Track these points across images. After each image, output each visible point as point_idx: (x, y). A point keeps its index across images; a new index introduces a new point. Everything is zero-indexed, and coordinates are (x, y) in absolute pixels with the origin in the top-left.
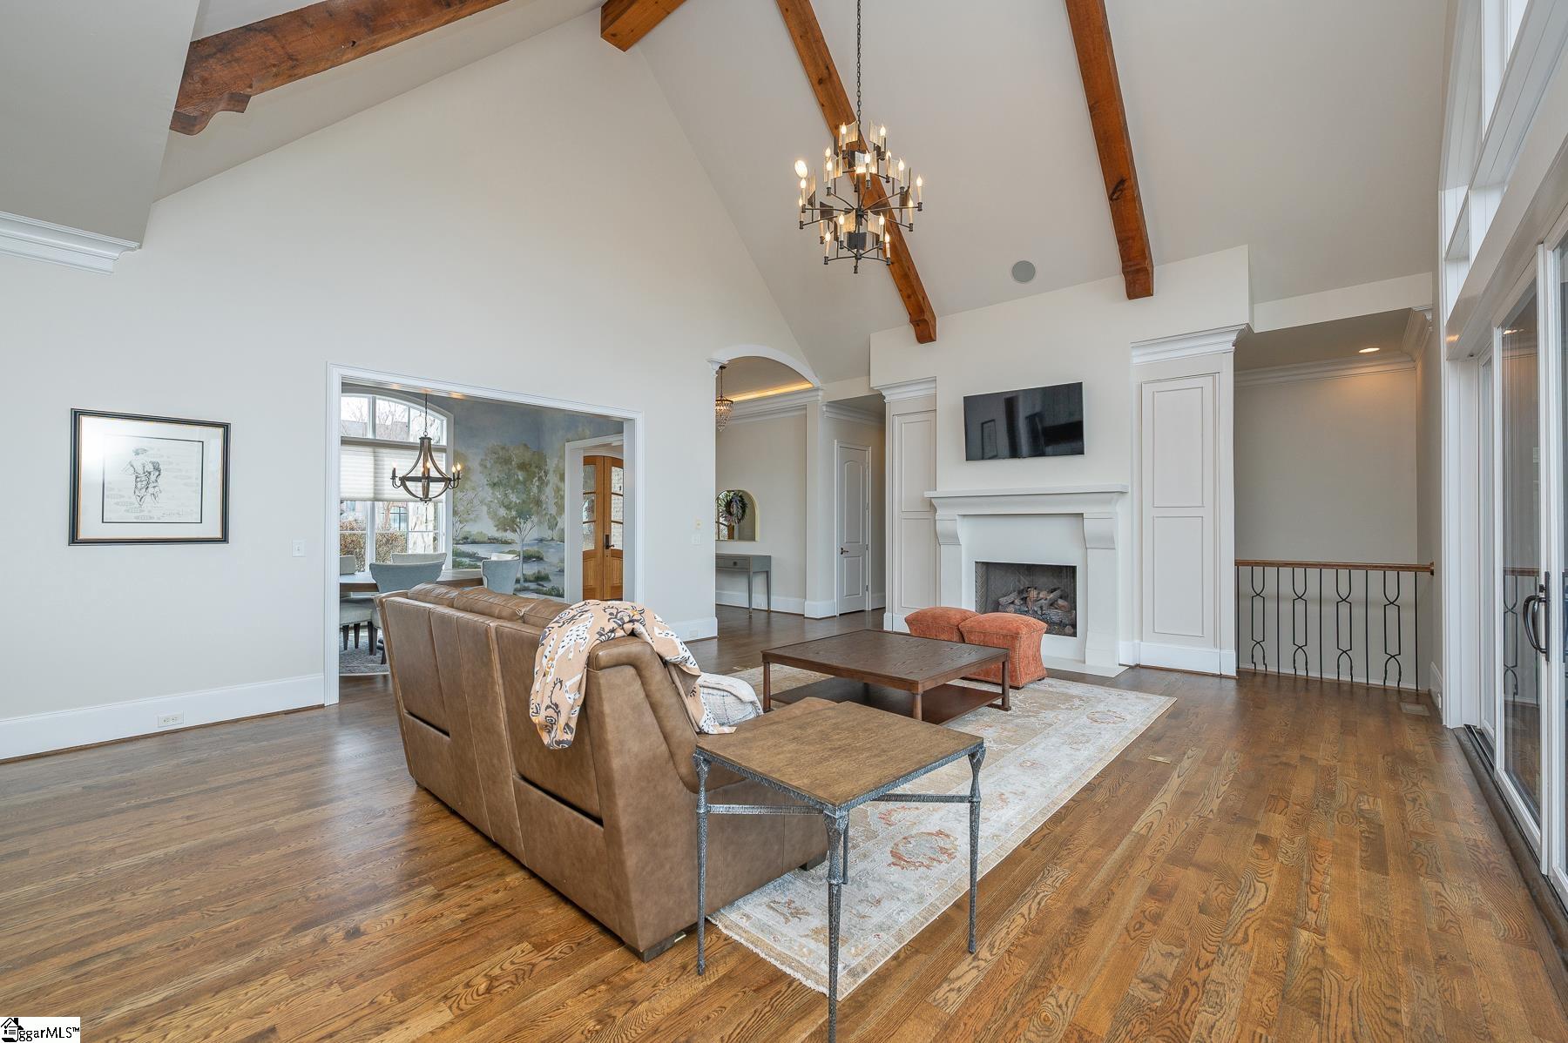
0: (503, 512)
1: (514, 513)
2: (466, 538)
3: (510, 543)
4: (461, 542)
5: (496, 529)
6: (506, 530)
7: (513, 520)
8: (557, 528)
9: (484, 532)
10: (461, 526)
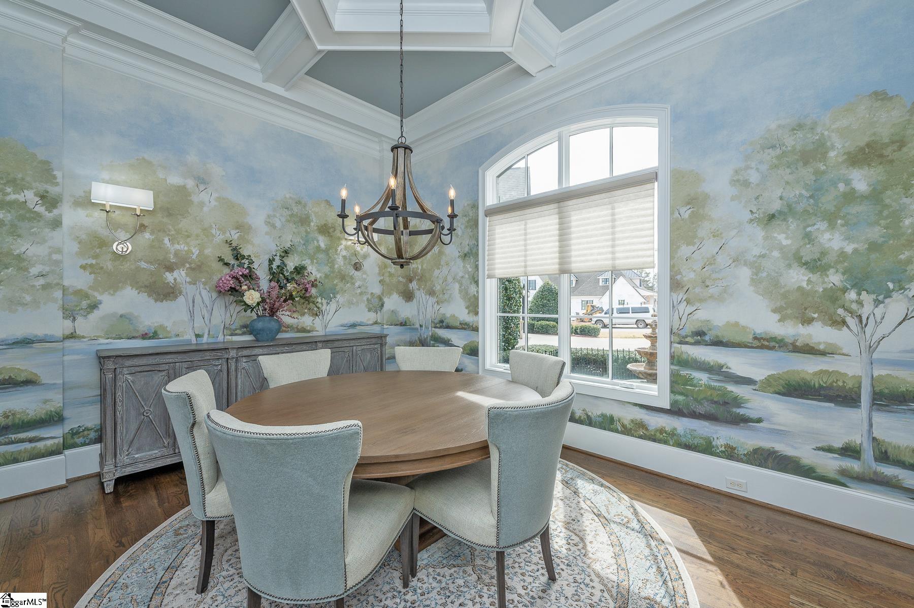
0: (798, 278)
2: (700, 333)
3: (823, 353)
4: (689, 339)
5: (777, 317)
6: (808, 321)
7: (834, 296)
9: (743, 322)
10: (690, 309)
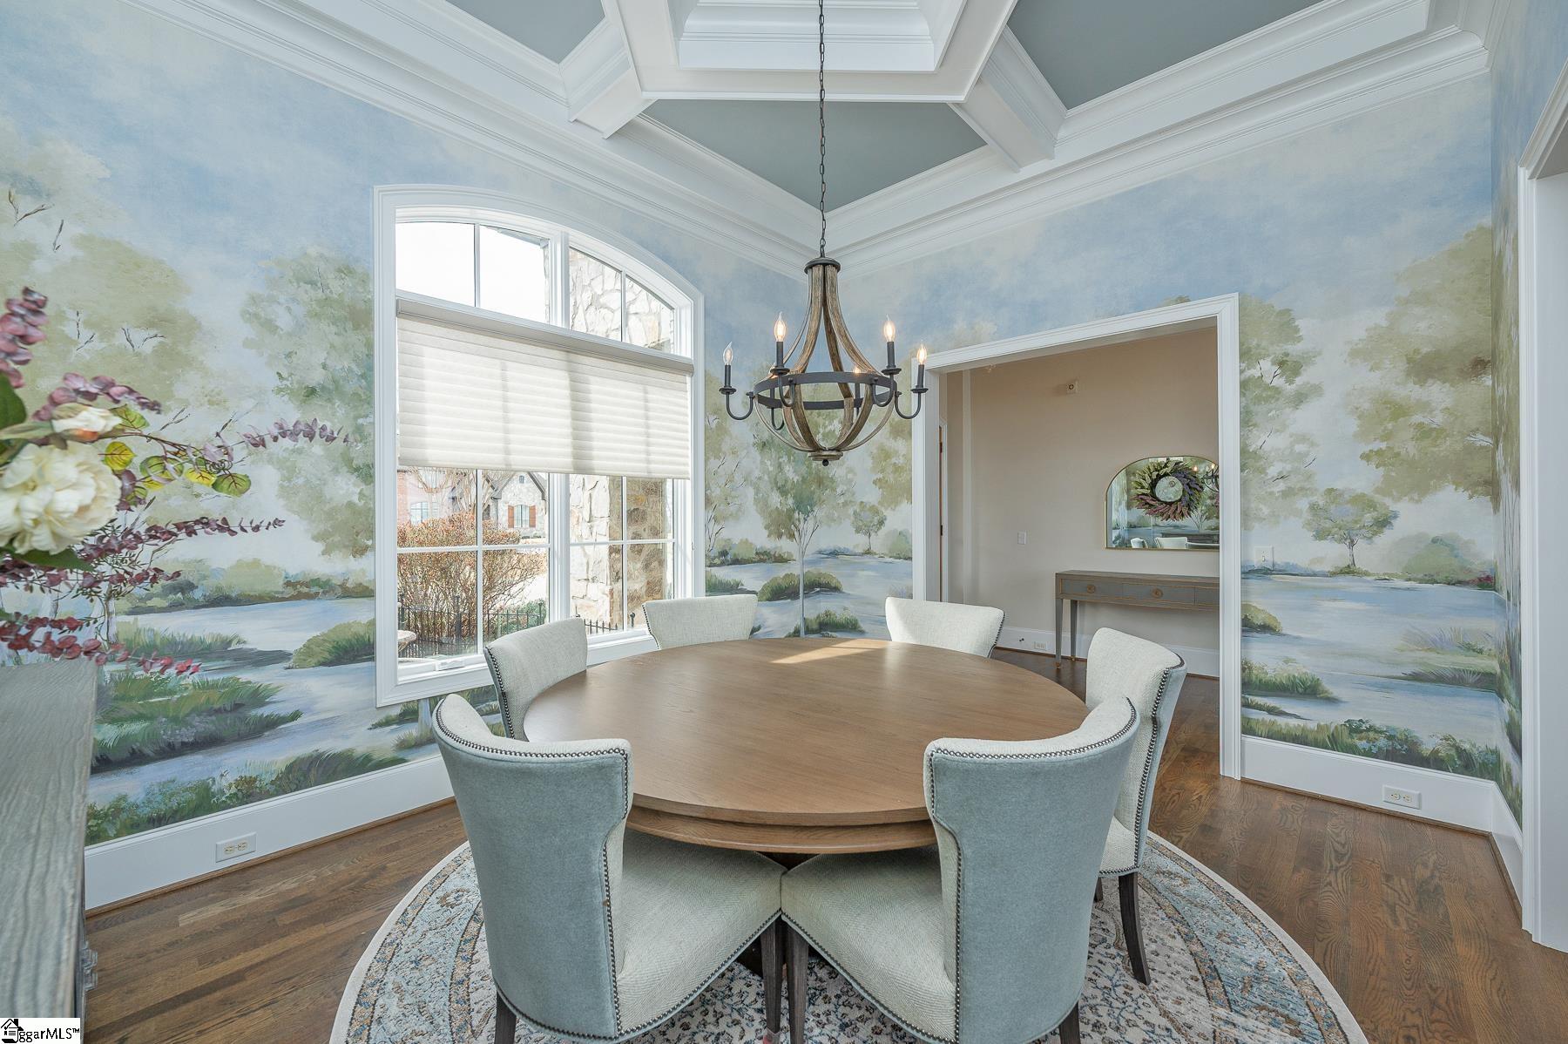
1: (790, 501)
8: (884, 530)
